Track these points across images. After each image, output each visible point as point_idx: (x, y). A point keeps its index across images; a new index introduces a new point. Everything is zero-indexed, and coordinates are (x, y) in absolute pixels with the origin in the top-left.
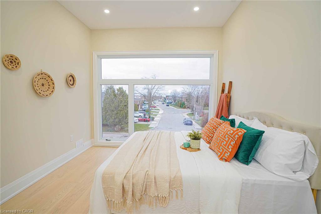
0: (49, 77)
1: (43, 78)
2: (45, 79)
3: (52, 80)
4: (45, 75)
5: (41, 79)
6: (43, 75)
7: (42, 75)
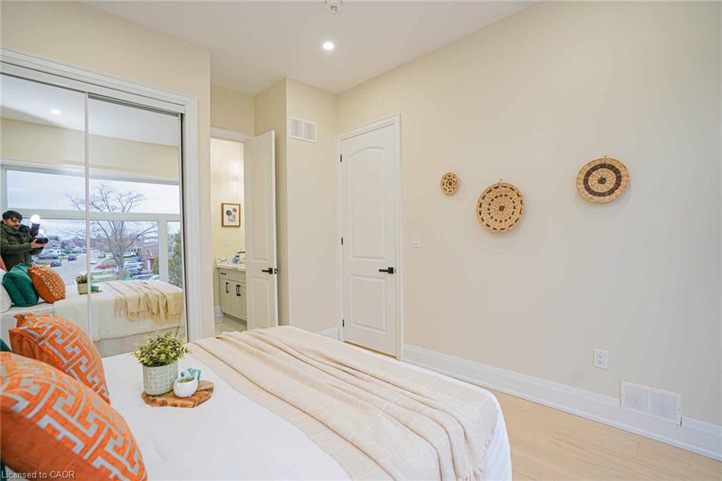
0: (513, 190)
1: (501, 196)
2: (506, 195)
3: (518, 195)
4: (504, 189)
5: (496, 197)
6: (501, 189)
7: (497, 190)
